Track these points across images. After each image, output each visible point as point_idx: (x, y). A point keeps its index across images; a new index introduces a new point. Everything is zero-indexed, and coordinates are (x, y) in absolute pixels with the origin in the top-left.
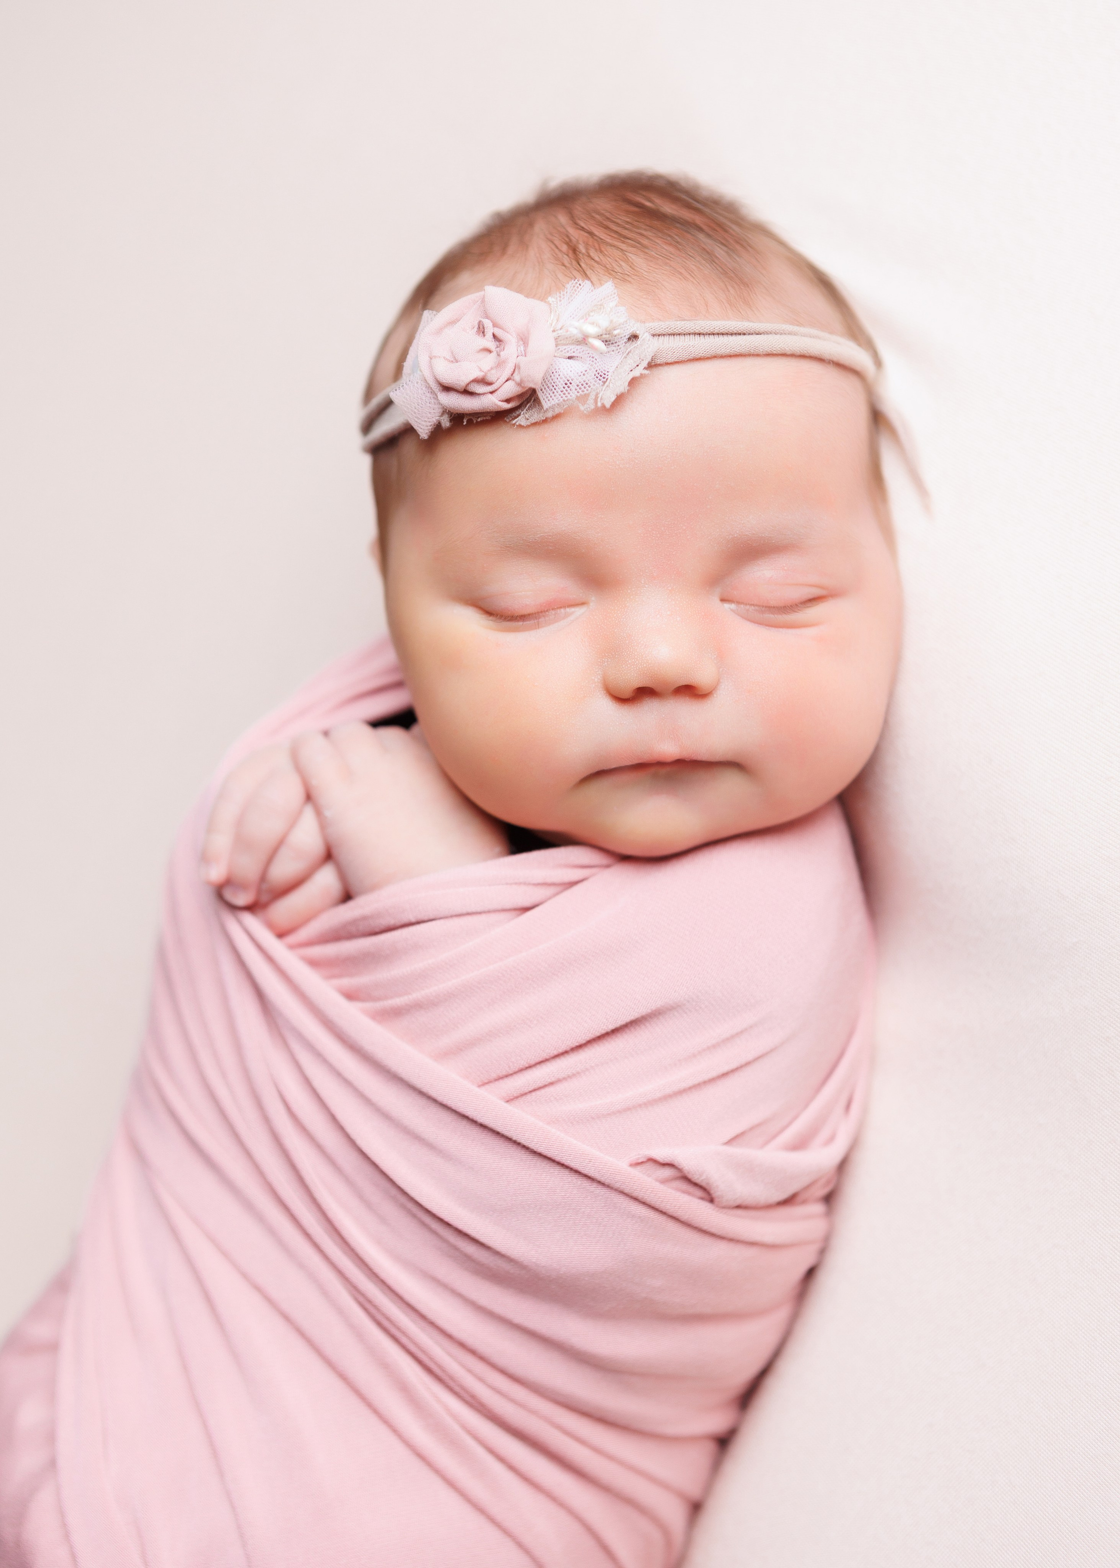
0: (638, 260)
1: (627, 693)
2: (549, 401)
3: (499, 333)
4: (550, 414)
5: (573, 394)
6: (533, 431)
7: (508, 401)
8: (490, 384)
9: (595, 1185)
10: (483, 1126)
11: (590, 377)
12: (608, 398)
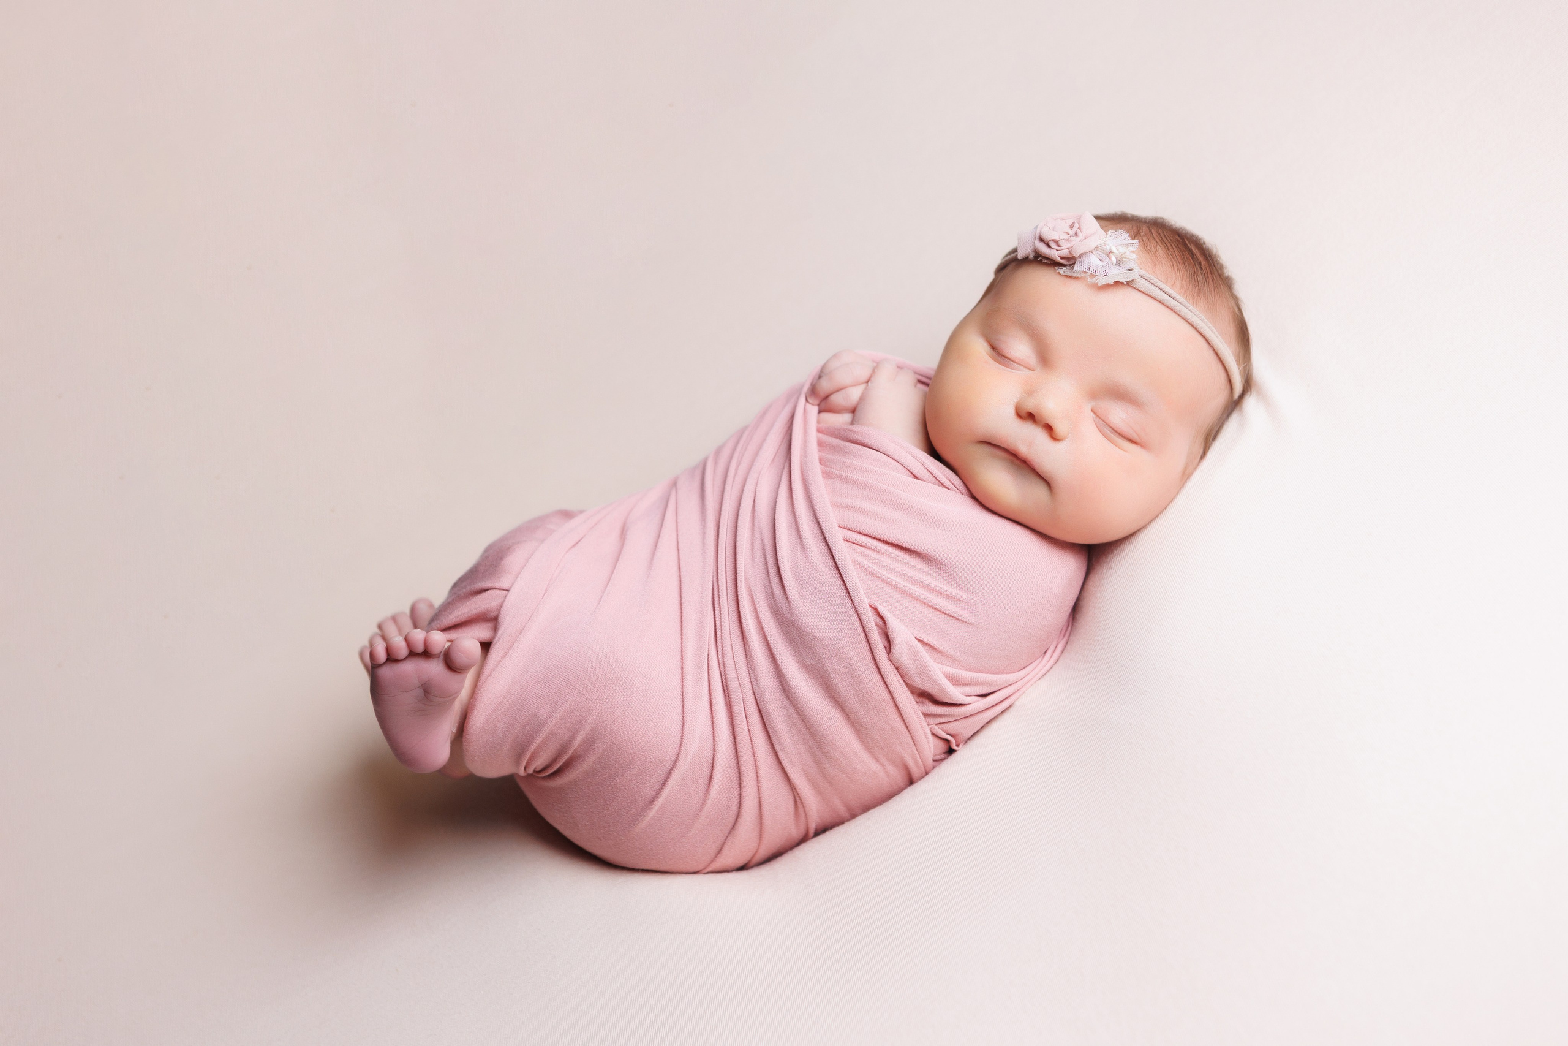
0: (1161, 251)
1: (1023, 414)
2: (1077, 267)
3: (1078, 231)
4: (1074, 275)
5: (1089, 272)
6: (1063, 279)
7: (1062, 258)
8: (1059, 246)
9: (849, 600)
10: (827, 543)
11: (1101, 271)
12: (1102, 281)
